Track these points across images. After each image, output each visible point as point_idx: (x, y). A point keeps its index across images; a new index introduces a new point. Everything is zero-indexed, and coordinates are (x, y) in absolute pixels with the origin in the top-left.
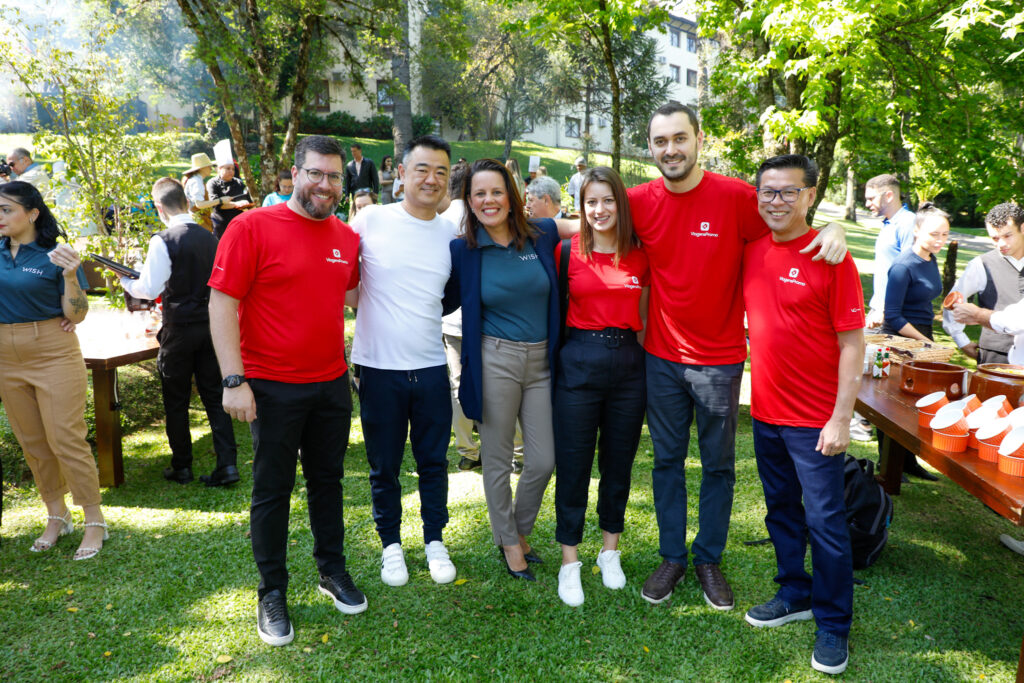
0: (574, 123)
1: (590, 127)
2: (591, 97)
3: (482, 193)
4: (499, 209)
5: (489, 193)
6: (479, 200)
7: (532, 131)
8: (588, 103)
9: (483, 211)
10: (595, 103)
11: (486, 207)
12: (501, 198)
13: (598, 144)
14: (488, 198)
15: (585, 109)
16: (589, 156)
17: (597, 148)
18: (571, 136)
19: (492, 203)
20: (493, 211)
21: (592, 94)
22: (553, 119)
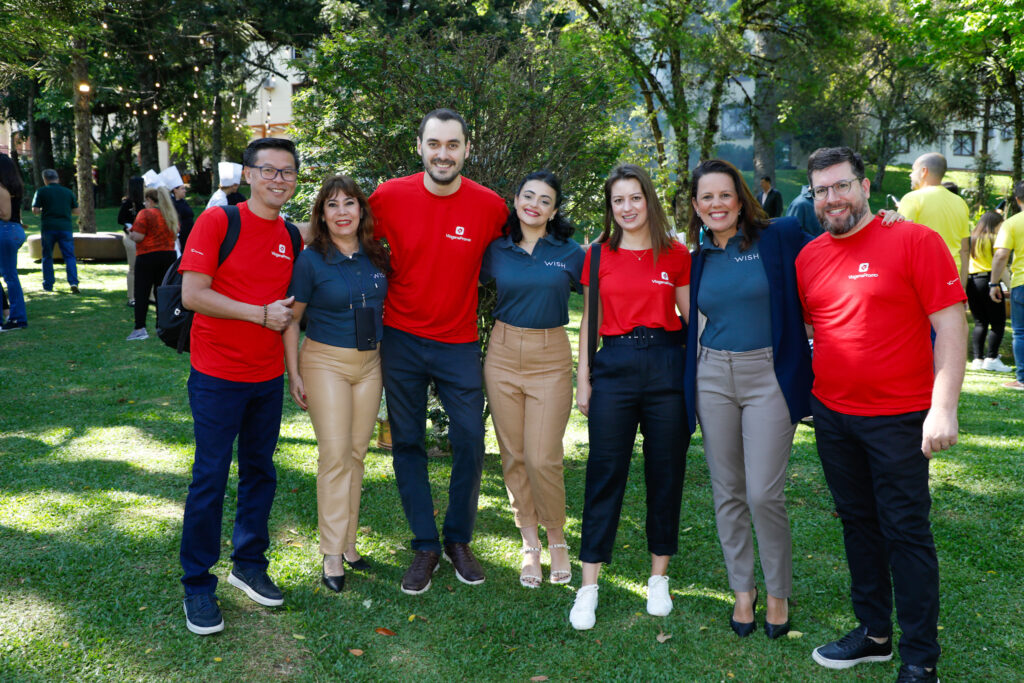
0: (966, 137)
1: (989, 142)
2: (992, 109)
3: (708, 197)
4: (726, 213)
5: (716, 196)
6: (705, 204)
7: (907, 151)
8: (986, 118)
9: (710, 214)
10: (995, 117)
11: (713, 210)
12: (728, 202)
13: (998, 164)
14: (716, 201)
15: (982, 124)
16: (987, 178)
17: (998, 168)
18: (961, 154)
19: (720, 207)
20: (720, 215)
21: (992, 106)
22: (939, 138)
